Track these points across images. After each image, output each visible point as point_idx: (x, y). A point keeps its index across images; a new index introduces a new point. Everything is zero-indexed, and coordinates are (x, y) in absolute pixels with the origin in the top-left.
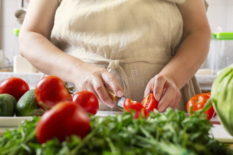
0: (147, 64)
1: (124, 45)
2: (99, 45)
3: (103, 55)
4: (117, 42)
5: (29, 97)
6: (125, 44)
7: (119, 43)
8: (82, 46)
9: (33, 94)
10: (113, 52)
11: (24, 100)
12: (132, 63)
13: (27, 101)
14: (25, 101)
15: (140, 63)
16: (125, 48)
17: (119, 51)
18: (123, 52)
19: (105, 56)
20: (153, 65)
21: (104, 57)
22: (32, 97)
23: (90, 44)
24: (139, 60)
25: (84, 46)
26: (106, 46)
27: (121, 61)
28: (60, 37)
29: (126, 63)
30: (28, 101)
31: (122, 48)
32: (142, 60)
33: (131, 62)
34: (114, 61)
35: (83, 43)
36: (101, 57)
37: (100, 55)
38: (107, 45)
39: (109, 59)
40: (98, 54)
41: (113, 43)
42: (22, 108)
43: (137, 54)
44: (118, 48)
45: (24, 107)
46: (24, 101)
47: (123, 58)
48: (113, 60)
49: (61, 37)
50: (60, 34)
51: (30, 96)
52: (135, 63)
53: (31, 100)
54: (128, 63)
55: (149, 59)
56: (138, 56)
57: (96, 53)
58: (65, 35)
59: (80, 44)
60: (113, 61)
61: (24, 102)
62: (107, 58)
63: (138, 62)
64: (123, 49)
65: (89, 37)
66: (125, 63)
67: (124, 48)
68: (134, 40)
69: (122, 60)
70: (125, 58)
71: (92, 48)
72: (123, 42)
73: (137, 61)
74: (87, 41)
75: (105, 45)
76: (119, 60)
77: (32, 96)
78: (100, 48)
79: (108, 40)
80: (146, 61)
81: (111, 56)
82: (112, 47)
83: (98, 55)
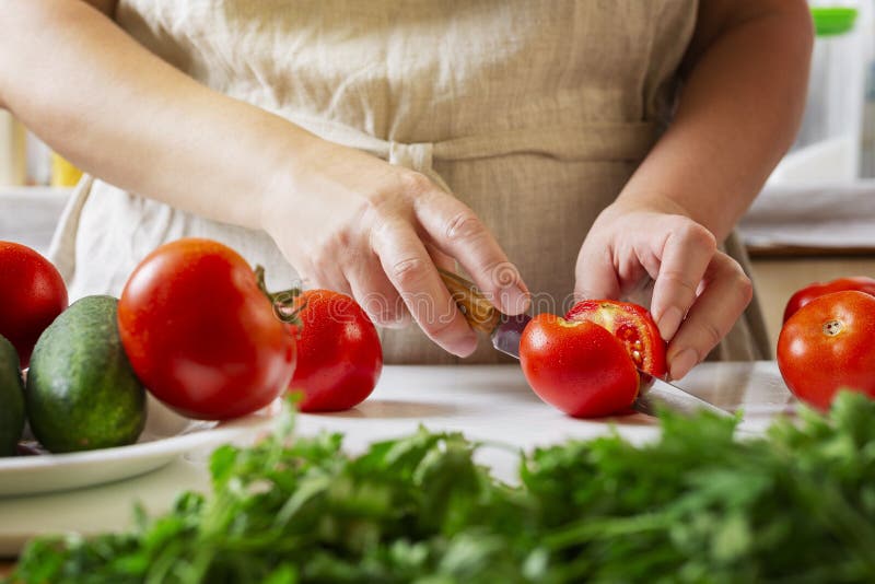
0: (550, 164)
1: (454, 79)
2: (345, 77)
3: (357, 120)
4: (423, 62)
5: (92, 346)
6: (460, 76)
7: (434, 70)
8: (260, 77)
9: (104, 328)
10: (404, 109)
11: (71, 363)
12: (486, 158)
13: (84, 365)
14: (77, 366)
15: (522, 158)
16: (461, 92)
17: (433, 103)
18: (449, 109)
19: (369, 125)
20: (573, 166)
21: (364, 131)
22: (103, 341)
23: (301, 71)
24: (519, 148)
25: (270, 81)
26: (374, 81)
27: (442, 149)
28: (166, 28)
29: (461, 160)
30: (88, 364)
31: (447, 91)
32: (531, 146)
33: (483, 154)
34: (411, 147)
35: (268, 65)
36: (350, 129)
37: (343, 121)
38: (380, 76)
39: (386, 138)
40: (338, 117)
41: (406, 69)
42: (66, 400)
43: (510, 117)
44: (429, 90)
45: (75, 398)
46: (74, 367)
47: (447, 136)
48: (402, 147)
49: (170, 27)
50: (165, 11)
51: (93, 337)
52: (498, 161)
53: (103, 361)
54: (471, 161)
55: (555, 143)
56: (512, 127)
57: (326, 114)
58: (191, 18)
59: (254, 68)
60: (406, 152)
61: (74, 373)
62: (378, 137)
63: (515, 154)
64: (451, 94)
65: (298, 40)
66: (458, 157)
67: (455, 90)
68: (502, 54)
69: (444, 143)
70: (457, 137)
71: (310, 89)
72: (451, 66)
73: (509, 150)
74: (289, 57)
75: (370, 77)
76: (429, 146)
77: (103, 335)
78: (347, 90)
79: (383, 55)
80: (544, 148)
81: (395, 126)
82: (401, 87)
83: (336, 123)
